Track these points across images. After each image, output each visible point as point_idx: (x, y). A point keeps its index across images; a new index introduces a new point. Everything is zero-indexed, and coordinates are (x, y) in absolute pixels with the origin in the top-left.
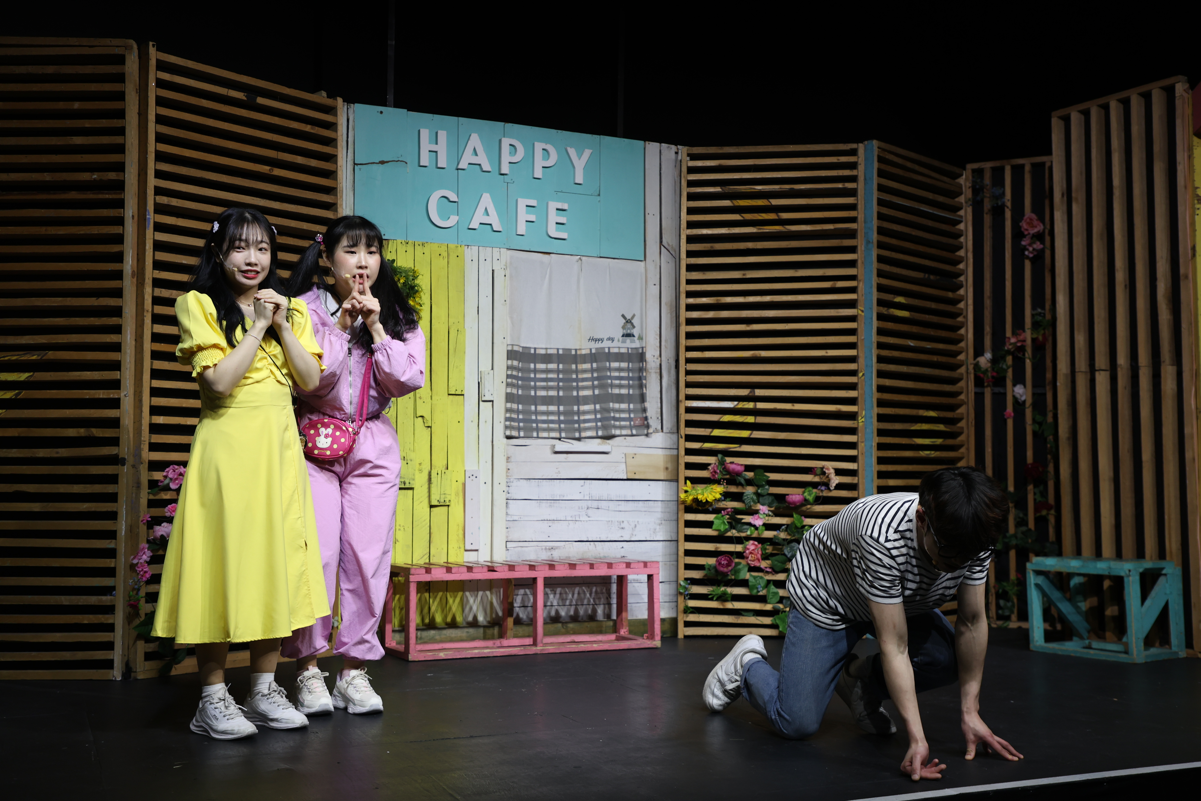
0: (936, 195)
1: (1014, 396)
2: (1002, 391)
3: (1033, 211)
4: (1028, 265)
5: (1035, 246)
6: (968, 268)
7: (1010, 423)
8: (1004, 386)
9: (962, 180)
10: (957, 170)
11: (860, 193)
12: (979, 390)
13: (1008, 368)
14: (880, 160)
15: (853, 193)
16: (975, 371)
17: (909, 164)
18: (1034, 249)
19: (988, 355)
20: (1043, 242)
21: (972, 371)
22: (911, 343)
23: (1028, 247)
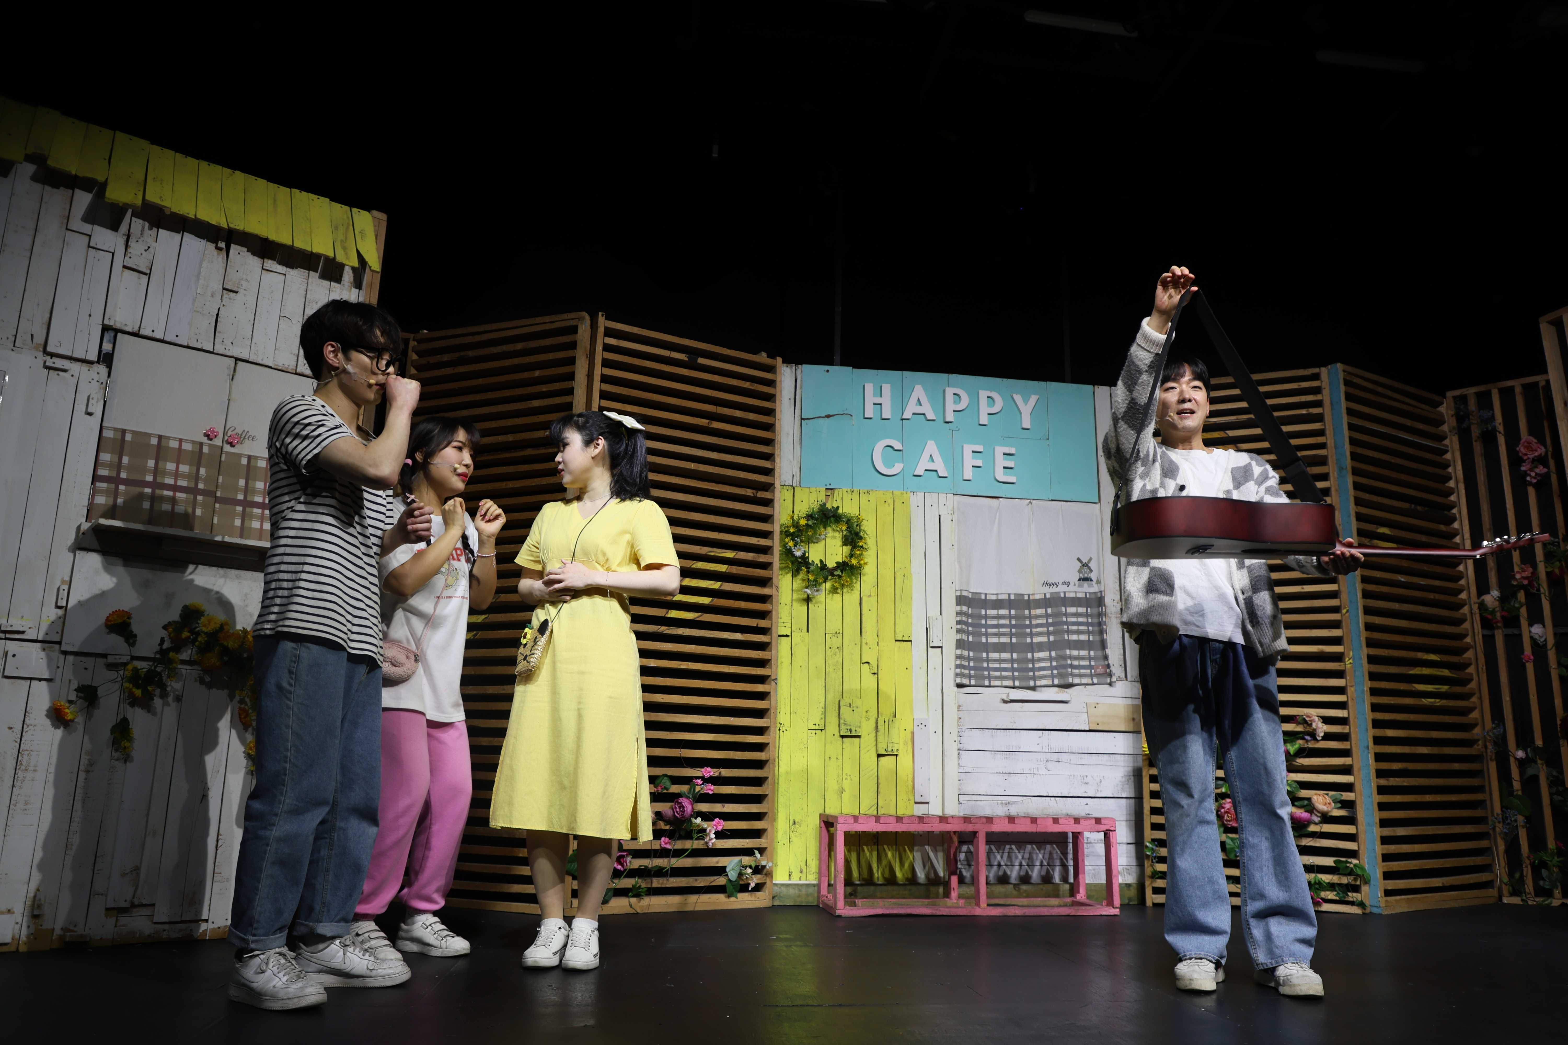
0: (1415, 423)
1: (1531, 637)
2: (1516, 632)
3: (1530, 433)
4: (1531, 492)
5: (1537, 470)
6: (1460, 498)
7: (1530, 668)
8: (1518, 626)
9: (1442, 409)
10: (1437, 398)
11: (1328, 418)
12: (1487, 632)
13: (1522, 606)
14: (1347, 383)
15: (1319, 418)
16: (1480, 611)
17: (1380, 390)
18: (1536, 474)
19: (1495, 593)
20: (1545, 464)
21: (1477, 611)
22: (1402, 578)
23: (1528, 472)
